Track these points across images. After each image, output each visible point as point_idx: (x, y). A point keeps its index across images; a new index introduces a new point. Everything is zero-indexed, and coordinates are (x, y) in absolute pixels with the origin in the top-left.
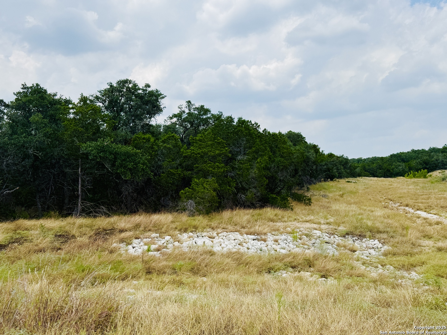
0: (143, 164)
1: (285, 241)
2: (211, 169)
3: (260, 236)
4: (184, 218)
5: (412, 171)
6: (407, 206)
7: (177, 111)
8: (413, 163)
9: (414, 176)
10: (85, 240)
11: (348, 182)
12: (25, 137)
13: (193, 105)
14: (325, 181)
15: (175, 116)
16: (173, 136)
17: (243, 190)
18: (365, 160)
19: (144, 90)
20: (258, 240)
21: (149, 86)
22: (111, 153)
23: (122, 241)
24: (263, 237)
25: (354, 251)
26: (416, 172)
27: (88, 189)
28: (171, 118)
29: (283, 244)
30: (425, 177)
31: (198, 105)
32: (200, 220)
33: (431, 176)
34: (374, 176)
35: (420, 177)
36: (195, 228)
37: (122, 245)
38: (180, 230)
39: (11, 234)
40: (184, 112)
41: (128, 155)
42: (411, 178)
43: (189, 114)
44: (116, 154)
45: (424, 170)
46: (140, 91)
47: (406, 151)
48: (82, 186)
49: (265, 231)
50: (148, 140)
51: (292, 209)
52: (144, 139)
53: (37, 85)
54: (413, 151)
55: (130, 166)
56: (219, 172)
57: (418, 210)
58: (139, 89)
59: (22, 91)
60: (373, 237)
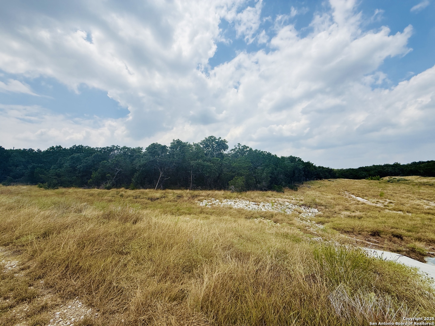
0: (214, 170)
1: (268, 206)
2: (243, 173)
3: (257, 203)
4: (229, 193)
5: (370, 177)
6: (353, 194)
7: (234, 148)
8: (372, 172)
9: (372, 179)
10: (186, 198)
11: (329, 181)
12: (172, 159)
13: (240, 145)
14: (316, 180)
15: (232, 150)
16: (228, 158)
17: (260, 182)
18: (344, 170)
19: (218, 140)
20: (256, 204)
21: (220, 138)
22: (202, 165)
23: (199, 200)
24: (259, 203)
25: (300, 213)
26: (373, 177)
27: (194, 179)
28: (231, 151)
29: (266, 207)
30: (378, 180)
31: (242, 145)
32: (235, 194)
33: (382, 179)
34: (347, 178)
35: (375, 180)
36: (230, 198)
37: (198, 202)
38: (224, 198)
39: (162, 195)
40: (237, 148)
41: (208, 166)
42: (369, 180)
43: (239, 149)
44: (203, 166)
45: (377, 176)
46: (217, 140)
47: (369, 166)
48: (192, 178)
49: (260, 201)
50: (218, 160)
51: (284, 192)
52: (216, 159)
53: (178, 139)
54: (374, 166)
55: (208, 171)
56: (246, 174)
57: (358, 196)
58: (217, 139)
59: (173, 142)
60: (316, 208)
